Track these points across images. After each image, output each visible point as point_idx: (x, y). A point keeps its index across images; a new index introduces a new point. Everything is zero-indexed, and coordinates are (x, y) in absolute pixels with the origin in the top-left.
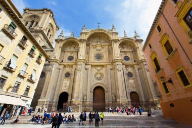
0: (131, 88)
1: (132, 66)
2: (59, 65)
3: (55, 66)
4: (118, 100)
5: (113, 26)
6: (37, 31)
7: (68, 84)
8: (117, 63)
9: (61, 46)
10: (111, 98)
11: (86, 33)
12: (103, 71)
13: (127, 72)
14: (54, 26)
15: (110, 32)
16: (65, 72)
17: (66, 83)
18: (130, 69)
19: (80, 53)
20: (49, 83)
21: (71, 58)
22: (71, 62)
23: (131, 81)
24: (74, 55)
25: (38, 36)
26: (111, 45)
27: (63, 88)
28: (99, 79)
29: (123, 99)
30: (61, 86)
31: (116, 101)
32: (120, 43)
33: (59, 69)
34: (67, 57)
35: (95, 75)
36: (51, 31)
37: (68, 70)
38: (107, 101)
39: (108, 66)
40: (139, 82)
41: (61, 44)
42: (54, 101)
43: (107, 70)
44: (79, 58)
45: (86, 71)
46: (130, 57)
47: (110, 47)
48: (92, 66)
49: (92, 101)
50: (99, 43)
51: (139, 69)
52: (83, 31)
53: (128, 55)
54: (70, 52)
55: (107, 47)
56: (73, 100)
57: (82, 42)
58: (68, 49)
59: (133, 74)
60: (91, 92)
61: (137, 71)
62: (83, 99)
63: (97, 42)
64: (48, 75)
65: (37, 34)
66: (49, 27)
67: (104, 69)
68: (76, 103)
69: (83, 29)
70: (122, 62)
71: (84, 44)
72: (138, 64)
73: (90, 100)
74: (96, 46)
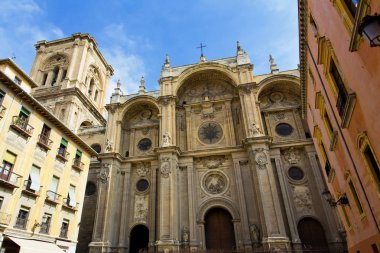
0: (299, 209)
1: (300, 150)
2: (122, 163)
3: (112, 169)
4: (264, 241)
5: (239, 48)
6: (67, 93)
7: (145, 207)
8: (254, 147)
9: (121, 119)
10: (247, 237)
11: (173, 78)
12: (224, 168)
13: (287, 166)
14: (102, 68)
15: (233, 65)
16: (137, 178)
17: (141, 205)
18: (294, 159)
19: (163, 129)
21: (145, 145)
22: (147, 153)
23: (300, 189)
25: (71, 102)
27: (135, 217)
29: (276, 237)
30: (130, 211)
31: (260, 244)
32: (259, 91)
33: (123, 174)
34: (137, 143)
35: (206, 181)
36: (97, 82)
37: (141, 172)
38: (239, 242)
39: (234, 156)
41: (119, 116)
42: (121, 245)
43: (232, 165)
45: (181, 174)
46: (293, 125)
47: (236, 104)
48: (195, 158)
49: (202, 243)
50: (207, 99)
52: (166, 74)
53: (287, 119)
54: (141, 129)
55: (228, 104)
56: (159, 242)
57: (166, 104)
58: (136, 123)
59: (304, 170)
61: (313, 163)
62: (183, 241)
63: (203, 95)
64: (100, 190)
65: (68, 98)
66: (91, 75)
67: (225, 163)
68: (166, 250)
69: (163, 69)
70: (267, 143)
71: (169, 107)
73: (198, 241)
74: (201, 107)
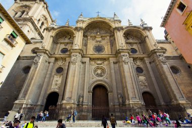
0: (142, 87)
1: (142, 59)
2: (49, 57)
4: (127, 102)
5: (115, 15)
6: (25, 20)
7: (59, 82)
8: (122, 54)
9: (53, 35)
10: (116, 101)
11: (83, 21)
12: (105, 65)
13: (136, 66)
15: (112, 20)
16: (57, 66)
17: (57, 81)
18: (139, 63)
19: (75, 43)
20: (32, 79)
21: (64, 51)
22: (65, 54)
23: (142, 78)
24: (68, 47)
25: (26, 24)
26: (114, 35)
27: (52, 87)
28: (100, 75)
29: (135, 100)
30: (49, 84)
31: (124, 104)
32: (124, 31)
33: (49, 63)
34: (60, 49)
35: (95, 71)
37: (60, 63)
38: (111, 104)
39: (110, 59)
40: (153, 79)
41: (53, 33)
42: (39, 103)
43: (109, 64)
44: (74, 48)
45: (82, 66)
46: (137, 50)
47: (112, 38)
49: (90, 104)
50: (98, 34)
51: (150, 63)
52: (80, 19)
53: (135, 47)
54: (63, 43)
55: (108, 37)
56: (64, 102)
57: (78, 31)
58: (62, 40)
59: (143, 69)
60: (89, 92)
61: (148, 65)
62: (79, 102)
65: (25, 22)
67: (106, 63)
68: (68, 107)
69: (79, 17)
71: (80, 32)
72: (149, 57)
73: (88, 103)
74: (95, 37)
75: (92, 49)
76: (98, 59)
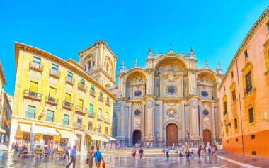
2: (127, 102)
6: (97, 71)
7: (139, 122)
12: (177, 107)
14: (112, 57)
15: (187, 58)
16: (135, 109)
17: (137, 121)
19: (148, 86)
22: (139, 97)
23: (206, 119)
24: (141, 89)
26: (187, 75)
27: (135, 126)
28: (172, 116)
30: (132, 124)
32: (198, 74)
33: (128, 107)
35: (168, 112)
36: (110, 65)
37: (136, 107)
39: (182, 101)
41: (124, 80)
43: (181, 106)
44: (148, 93)
47: (185, 78)
48: (163, 101)
49: (164, 138)
50: (171, 73)
52: (150, 57)
55: (182, 77)
56: (146, 137)
57: (149, 73)
58: (133, 83)
60: (163, 129)
61: (213, 110)
63: (169, 71)
66: (106, 61)
67: (178, 105)
71: (151, 74)
75: (164, 90)
76: (170, 101)
